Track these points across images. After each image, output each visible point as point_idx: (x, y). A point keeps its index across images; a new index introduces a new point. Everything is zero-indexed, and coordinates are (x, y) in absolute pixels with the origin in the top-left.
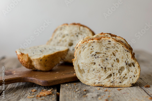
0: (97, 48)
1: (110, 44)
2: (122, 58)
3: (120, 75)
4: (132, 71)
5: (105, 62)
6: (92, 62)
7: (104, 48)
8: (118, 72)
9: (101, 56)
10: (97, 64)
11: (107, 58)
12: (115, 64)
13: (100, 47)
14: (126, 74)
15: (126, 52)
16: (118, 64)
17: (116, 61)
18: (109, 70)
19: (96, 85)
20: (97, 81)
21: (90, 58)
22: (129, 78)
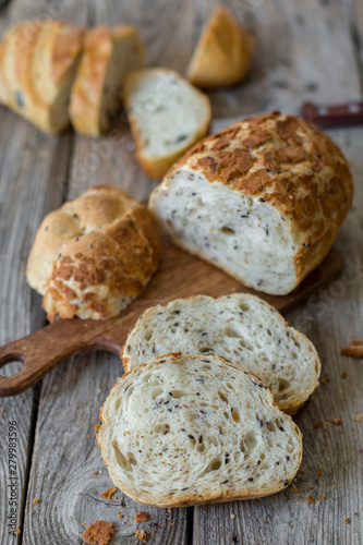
0: (173, 380)
1: (209, 368)
2: (249, 407)
3: (246, 457)
4: (279, 445)
5: (199, 421)
6: (158, 423)
7: (193, 378)
8: (239, 450)
9: (186, 403)
10: (175, 427)
11: (205, 409)
12: (229, 424)
13: (181, 376)
14: (263, 456)
15: (257, 388)
16: (239, 425)
17: (230, 414)
18: (212, 445)
19: (176, 499)
20: (179, 485)
21: (151, 413)
22: (272, 465)
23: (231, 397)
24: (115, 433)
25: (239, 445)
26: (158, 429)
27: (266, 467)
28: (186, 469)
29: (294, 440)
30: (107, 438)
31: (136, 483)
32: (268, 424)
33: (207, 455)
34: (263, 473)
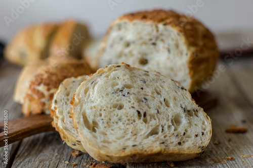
0: (126, 78)
1: (148, 75)
2: (175, 99)
3: (175, 129)
4: (196, 125)
5: (143, 104)
6: (115, 102)
7: (138, 79)
8: (171, 124)
9: (134, 92)
10: (127, 105)
11: (147, 97)
12: (163, 108)
14: (186, 130)
15: (180, 89)
16: (169, 109)
17: (163, 102)
18: (153, 119)
19: (128, 152)
20: (130, 143)
21: (111, 96)
22: (193, 136)
23: (163, 92)
24: (84, 107)
25: (170, 121)
26: (115, 106)
27: (189, 137)
28: (135, 132)
29: (206, 123)
30: (79, 110)
31: (99, 140)
32: (189, 111)
33: (150, 124)
34: (188, 140)
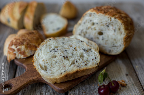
0: (54, 43)
2: (79, 47)
3: (82, 60)
4: (92, 55)
5: (65, 53)
6: (52, 55)
7: (60, 43)
8: (80, 58)
9: (60, 49)
10: (58, 55)
11: (66, 49)
12: (75, 52)
13: (57, 42)
14: (87, 59)
15: (81, 42)
16: (78, 52)
17: (74, 50)
18: (71, 58)
19: (63, 75)
20: (63, 71)
21: (50, 53)
22: (91, 60)
23: (73, 45)
24: (39, 61)
25: (79, 57)
26: (53, 57)
27: (89, 61)
28: (64, 66)
29: (96, 53)
30: (37, 63)
31: (49, 73)
32: (87, 50)
33: (70, 60)
34: (89, 63)
